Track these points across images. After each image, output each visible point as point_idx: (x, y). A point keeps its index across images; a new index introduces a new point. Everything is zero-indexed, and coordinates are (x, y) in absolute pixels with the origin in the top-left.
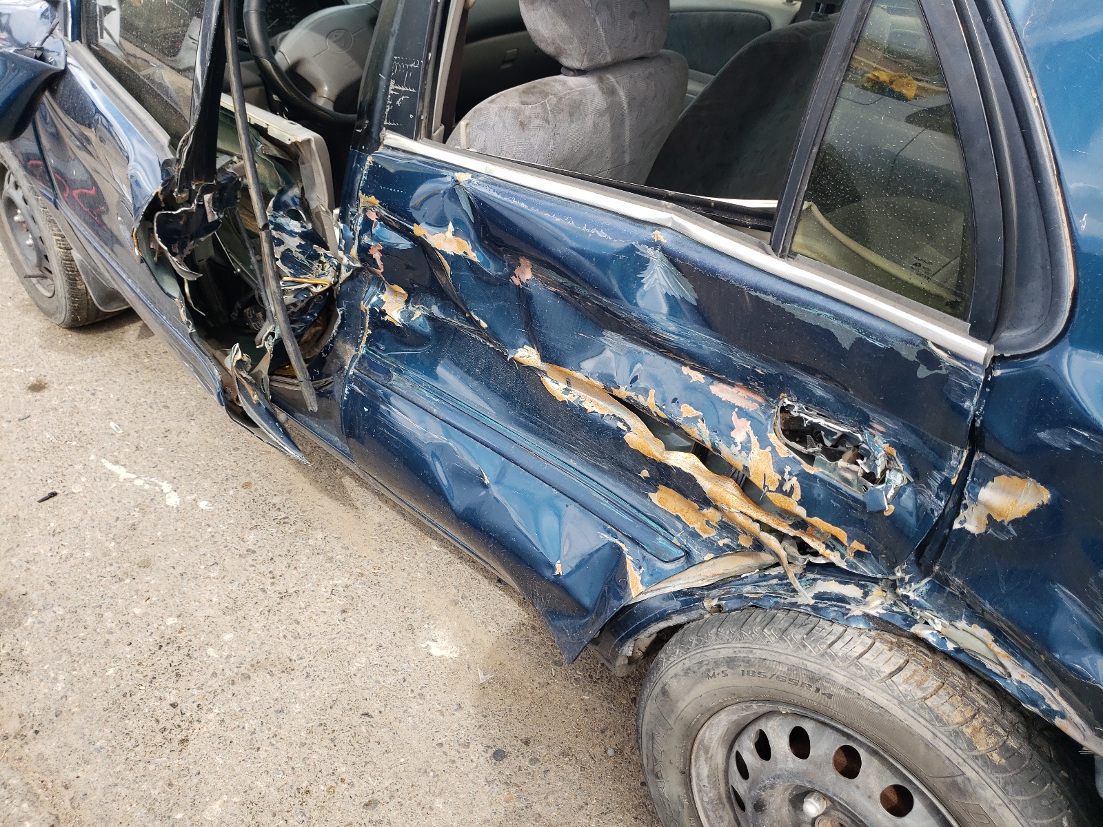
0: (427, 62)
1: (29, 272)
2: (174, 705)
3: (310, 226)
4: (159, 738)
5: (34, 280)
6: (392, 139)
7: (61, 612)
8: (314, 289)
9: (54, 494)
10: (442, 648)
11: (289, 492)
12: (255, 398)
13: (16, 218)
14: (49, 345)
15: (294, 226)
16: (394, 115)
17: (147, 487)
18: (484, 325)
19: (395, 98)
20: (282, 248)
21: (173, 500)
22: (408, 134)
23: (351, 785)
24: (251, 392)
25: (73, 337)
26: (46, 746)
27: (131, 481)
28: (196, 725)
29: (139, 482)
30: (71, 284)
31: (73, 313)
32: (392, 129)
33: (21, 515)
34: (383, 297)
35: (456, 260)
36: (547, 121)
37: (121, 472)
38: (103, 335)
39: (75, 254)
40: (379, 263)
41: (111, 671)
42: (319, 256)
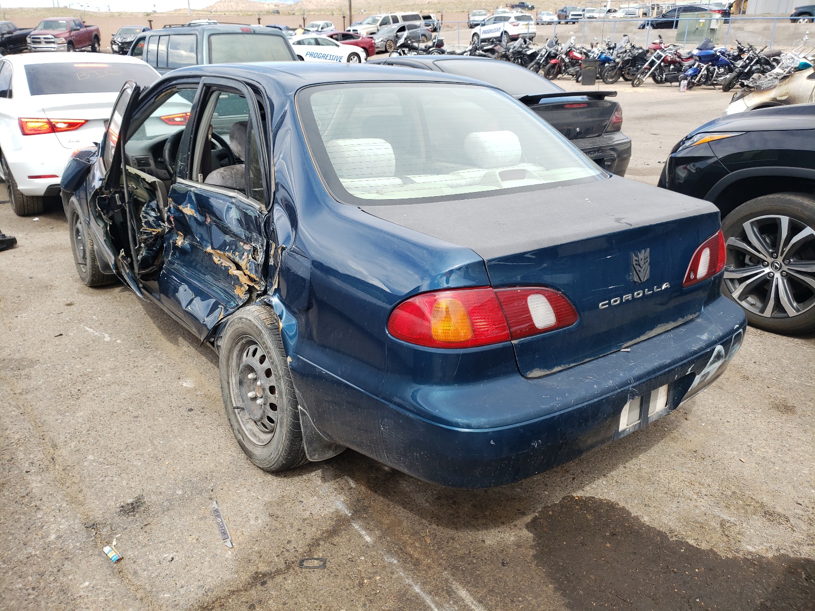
0: (188, 155)
1: (80, 262)
2: (79, 390)
3: (159, 214)
4: (70, 397)
5: (82, 266)
6: (179, 180)
7: (49, 365)
8: (153, 233)
9: (61, 335)
10: (188, 384)
11: (155, 340)
12: (128, 271)
13: (79, 238)
14: (80, 291)
15: (153, 214)
16: (180, 173)
17: (99, 335)
18: (199, 240)
19: (180, 167)
20: (146, 220)
21: (107, 339)
22: (183, 179)
23: (132, 412)
24: (126, 269)
25: (91, 290)
26: (29, 397)
27: (93, 333)
28: (84, 395)
29: (96, 334)
30: (92, 262)
31: (92, 276)
32: (179, 177)
33: (46, 340)
34: (177, 238)
35: (190, 217)
36: (232, 177)
37: (91, 330)
38: (104, 290)
39: (95, 247)
40: (173, 222)
41: (60, 381)
42: (161, 225)
